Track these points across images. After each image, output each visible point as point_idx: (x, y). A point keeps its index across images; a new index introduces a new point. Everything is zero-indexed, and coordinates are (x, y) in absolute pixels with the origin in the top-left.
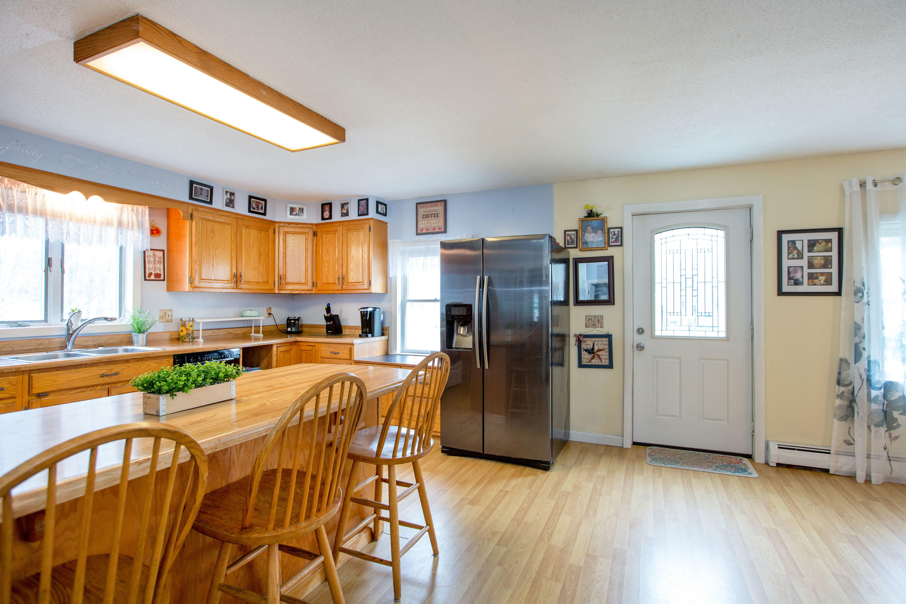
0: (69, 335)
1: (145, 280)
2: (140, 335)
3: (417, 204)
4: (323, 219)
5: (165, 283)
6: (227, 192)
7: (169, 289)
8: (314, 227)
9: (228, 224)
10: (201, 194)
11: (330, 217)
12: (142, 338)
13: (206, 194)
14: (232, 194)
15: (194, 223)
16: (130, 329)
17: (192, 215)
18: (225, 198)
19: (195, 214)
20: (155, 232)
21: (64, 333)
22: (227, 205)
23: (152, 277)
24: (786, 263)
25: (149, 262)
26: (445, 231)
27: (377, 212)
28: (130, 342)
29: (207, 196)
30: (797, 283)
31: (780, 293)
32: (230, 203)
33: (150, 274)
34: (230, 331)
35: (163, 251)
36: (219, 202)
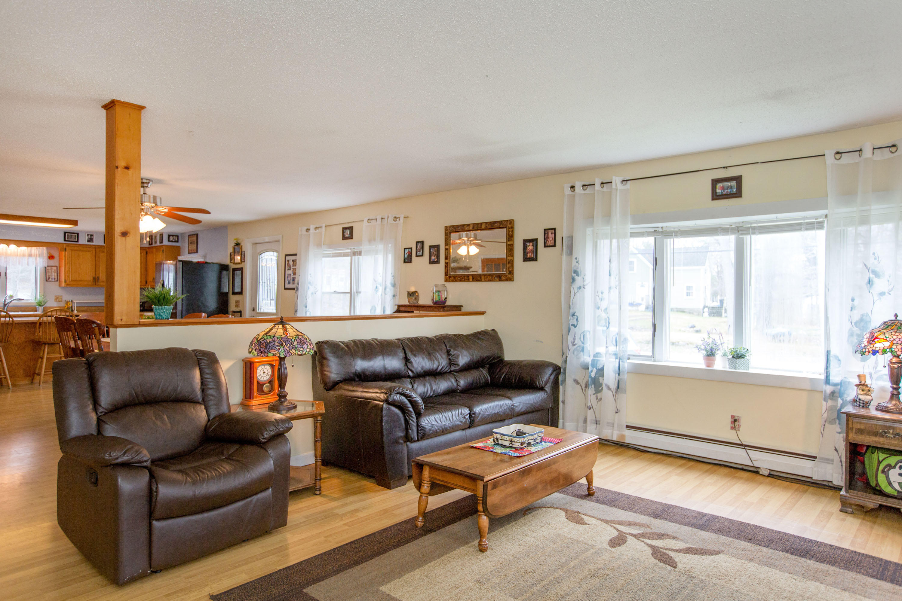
0: (5, 305)
1: (46, 281)
2: (40, 307)
3: (189, 236)
4: (150, 244)
5: (58, 282)
6: (88, 235)
7: (60, 285)
8: (147, 249)
9: (89, 251)
10: (71, 238)
11: (152, 244)
12: (41, 309)
13: (74, 237)
14: (92, 235)
15: (67, 253)
16: (36, 304)
17: (65, 249)
18: (87, 238)
19: (68, 248)
20: (51, 257)
21: (3, 305)
22: (88, 241)
23: (50, 280)
24: (287, 272)
25: (49, 272)
26: (197, 252)
27: (169, 241)
28: (36, 311)
29: (75, 238)
30: (289, 283)
31: (285, 289)
32: (91, 240)
33: (49, 278)
34: (99, 308)
35: (57, 266)
36: (83, 240)
